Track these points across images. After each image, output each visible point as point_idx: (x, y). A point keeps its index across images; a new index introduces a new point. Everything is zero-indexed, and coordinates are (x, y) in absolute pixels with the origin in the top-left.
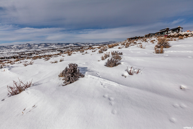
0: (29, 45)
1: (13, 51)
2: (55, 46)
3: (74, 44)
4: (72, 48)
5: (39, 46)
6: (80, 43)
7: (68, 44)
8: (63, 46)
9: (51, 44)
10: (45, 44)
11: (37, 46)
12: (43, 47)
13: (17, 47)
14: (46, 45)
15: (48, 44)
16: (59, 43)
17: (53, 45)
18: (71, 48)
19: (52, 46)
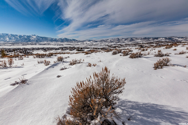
0: (118, 39)
1: (107, 44)
2: (140, 41)
3: (166, 38)
4: (158, 44)
5: (125, 40)
6: (176, 37)
7: (157, 38)
8: (150, 40)
9: (136, 38)
10: (131, 38)
11: (124, 40)
12: (128, 41)
13: (111, 41)
14: (132, 40)
15: (134, 39)
16: (145, 38)
17: (138, 39)
18: (156, 44)
19: (137, 41)
